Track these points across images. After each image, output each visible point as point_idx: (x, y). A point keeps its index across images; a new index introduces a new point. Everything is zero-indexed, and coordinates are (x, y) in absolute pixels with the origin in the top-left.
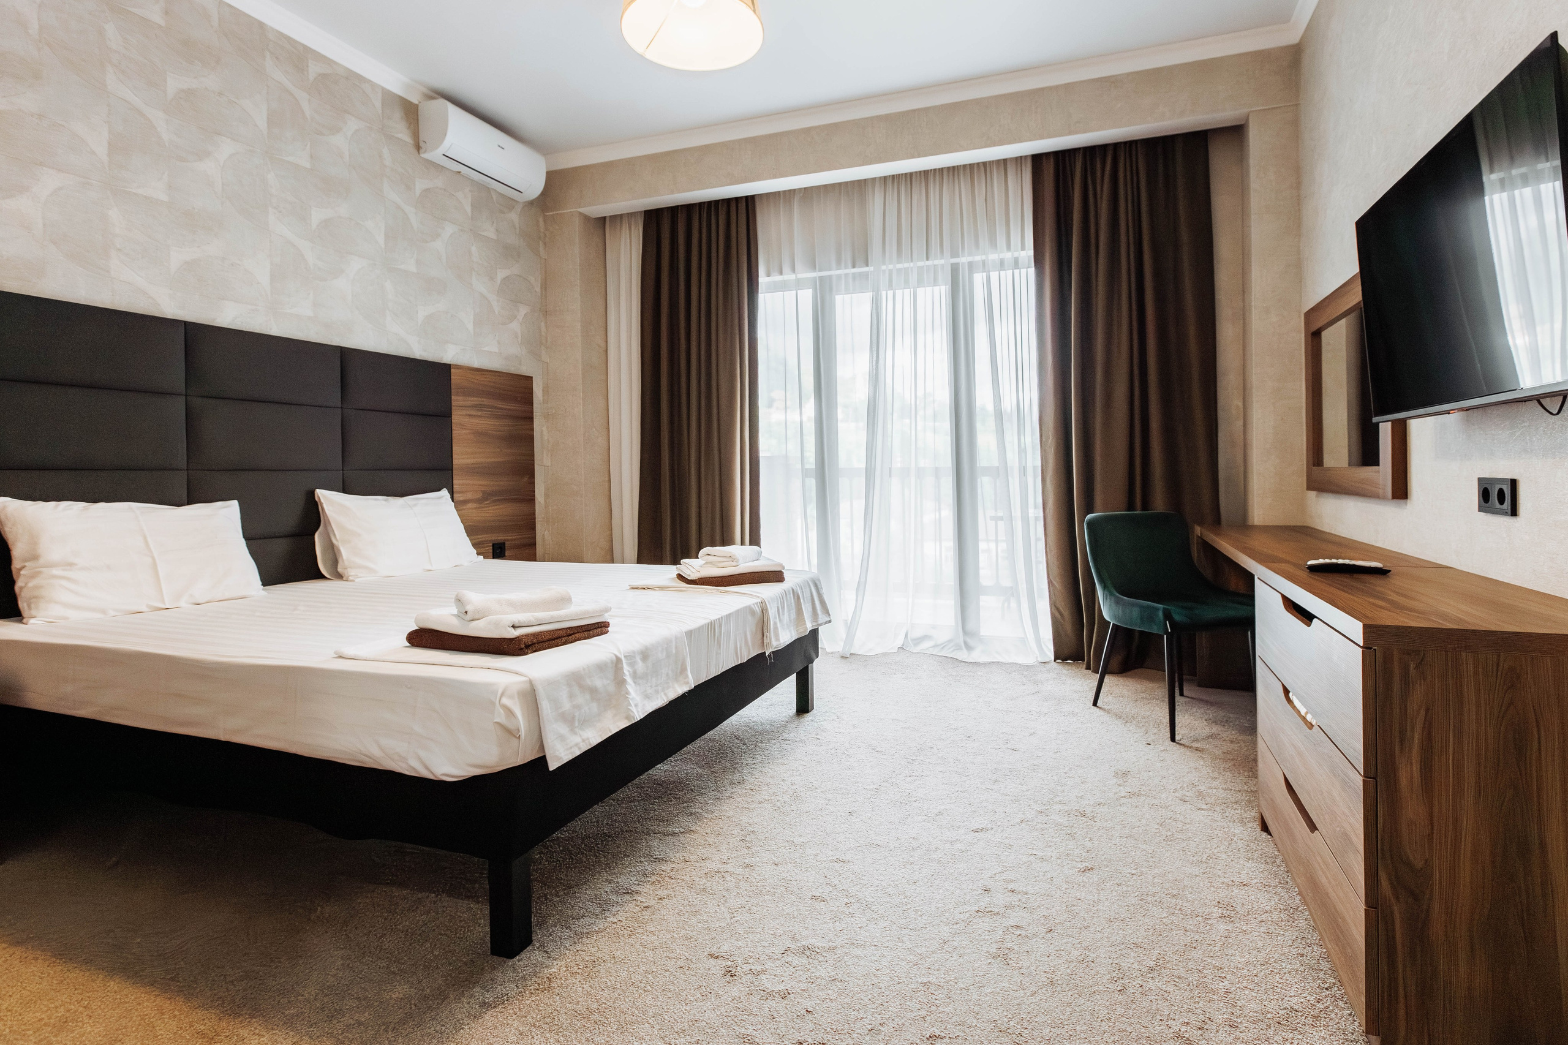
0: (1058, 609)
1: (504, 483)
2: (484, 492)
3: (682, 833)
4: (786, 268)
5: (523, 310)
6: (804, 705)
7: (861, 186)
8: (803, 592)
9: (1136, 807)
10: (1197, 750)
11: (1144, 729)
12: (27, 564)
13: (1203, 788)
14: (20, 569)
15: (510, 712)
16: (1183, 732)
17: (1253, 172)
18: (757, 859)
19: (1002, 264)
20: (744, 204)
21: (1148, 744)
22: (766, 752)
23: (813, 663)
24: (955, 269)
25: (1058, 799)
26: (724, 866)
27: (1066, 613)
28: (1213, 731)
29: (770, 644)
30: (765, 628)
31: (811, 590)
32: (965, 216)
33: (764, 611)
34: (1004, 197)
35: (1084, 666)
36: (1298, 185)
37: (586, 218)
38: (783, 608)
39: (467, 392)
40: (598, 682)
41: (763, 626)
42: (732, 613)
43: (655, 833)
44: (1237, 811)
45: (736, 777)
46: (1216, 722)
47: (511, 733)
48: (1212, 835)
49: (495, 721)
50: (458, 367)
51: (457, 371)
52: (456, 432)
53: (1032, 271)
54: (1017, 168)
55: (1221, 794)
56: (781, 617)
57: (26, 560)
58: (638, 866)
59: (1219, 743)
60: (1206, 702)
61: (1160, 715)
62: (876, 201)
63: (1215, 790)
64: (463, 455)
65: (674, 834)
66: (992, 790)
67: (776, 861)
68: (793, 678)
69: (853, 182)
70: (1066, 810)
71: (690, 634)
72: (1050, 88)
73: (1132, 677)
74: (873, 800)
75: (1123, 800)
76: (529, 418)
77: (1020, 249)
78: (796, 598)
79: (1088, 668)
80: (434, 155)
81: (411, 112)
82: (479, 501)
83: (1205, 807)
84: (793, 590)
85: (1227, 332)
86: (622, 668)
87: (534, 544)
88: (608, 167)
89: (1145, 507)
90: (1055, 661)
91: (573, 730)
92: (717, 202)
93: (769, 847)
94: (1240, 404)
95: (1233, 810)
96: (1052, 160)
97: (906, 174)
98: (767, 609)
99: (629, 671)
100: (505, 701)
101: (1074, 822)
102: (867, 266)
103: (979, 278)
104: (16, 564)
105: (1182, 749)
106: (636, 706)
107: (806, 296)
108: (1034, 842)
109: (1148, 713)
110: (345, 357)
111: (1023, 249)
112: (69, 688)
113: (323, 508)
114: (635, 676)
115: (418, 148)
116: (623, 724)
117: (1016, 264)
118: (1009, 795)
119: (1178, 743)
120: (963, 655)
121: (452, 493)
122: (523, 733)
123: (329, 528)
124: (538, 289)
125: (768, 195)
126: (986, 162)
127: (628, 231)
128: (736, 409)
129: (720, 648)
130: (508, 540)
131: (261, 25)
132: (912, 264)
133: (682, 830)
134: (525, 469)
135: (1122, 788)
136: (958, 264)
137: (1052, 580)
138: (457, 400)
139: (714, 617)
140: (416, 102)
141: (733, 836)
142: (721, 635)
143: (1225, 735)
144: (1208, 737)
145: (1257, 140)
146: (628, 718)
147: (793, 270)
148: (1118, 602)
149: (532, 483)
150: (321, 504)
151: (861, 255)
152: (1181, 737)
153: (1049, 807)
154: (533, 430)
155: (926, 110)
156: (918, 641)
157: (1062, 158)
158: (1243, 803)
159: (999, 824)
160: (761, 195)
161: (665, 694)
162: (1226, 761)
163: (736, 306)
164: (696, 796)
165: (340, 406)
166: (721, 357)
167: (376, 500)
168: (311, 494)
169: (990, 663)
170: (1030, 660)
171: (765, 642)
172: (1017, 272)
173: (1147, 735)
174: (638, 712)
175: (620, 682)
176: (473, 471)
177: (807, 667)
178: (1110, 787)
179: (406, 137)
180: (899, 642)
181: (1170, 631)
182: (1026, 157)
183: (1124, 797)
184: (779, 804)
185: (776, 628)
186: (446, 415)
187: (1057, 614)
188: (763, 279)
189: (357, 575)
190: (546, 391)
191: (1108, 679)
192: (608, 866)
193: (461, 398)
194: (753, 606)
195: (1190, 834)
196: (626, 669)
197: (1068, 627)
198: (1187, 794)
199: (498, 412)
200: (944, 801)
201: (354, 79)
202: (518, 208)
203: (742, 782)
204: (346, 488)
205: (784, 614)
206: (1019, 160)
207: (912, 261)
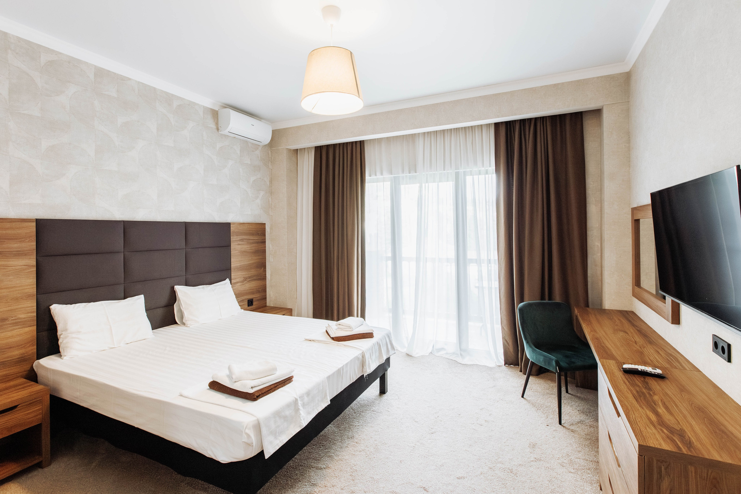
0: (506, 341)
1: (253, 272)
2: (244, 277)
3: (324, 468)
4: (378, 173)
5: (262, 193)
6: (383, 391)
7: (413, 136)
8: (382, 342)
9: (538, 468)
10: (572, 431)
11: (546, 415)
12: (63, 333)
13: (573, 457)
14: (60, 335)
15: (249, 436)
16: (566, 418)
17: (605, 134)
18: (357, 488)
19: (480, 173)
20: (359, 144)
21: (547, 425)
22: (365, 418)
23: (387, 371)
24: (457, 175)
25: (500, 460)
26: (342, 491)
27: (511, 343)
28: (581, 419)
29: (366, 371)
30: (364, 365)
31: (386, 340)
32: (462, 152)
33: (363, 357)
34: (481, 142)
35: (519, 370)
36: (629, 141)
37: (290, 150)
38: (373, 353)
39: (238, 234)
40: (287, 413)
41: (363, 364)
42: (349, 362)
43: (313, 468)
44: (589, 475)
45: (350, 434)
46: (583, 412)
47: (249, 445)
48: (575, 490)
49: (243, 441)
50: (234, 223)
51: (233, 225)
52: (233, 252)
53: (494, 176)
54: (487, 130)
55: (582, 462)
56: (372, 358)
57: (62, 331)
58: (304, 488)
59: (583, 426)
60: (579, 398)
61: (555, 406)
62: (420, 143)
63: (579, 460)
64: (236, 261)
65: (321, 469)
66: (468, 451)
67: (366, 490)
68: (378, 381)
69: (409, 135)
70: (503, 468)
71: (329, 377)
72: (503, 93)
73: (542, 378)
74: (412, 454)
75: (532, 463)
76: (264, 242)
77: (488, 166)
78: (379, 346)
79: (521, 371)
80: (225, 132)
81: (215, 114)
82: (242, 282)
83: (573, 471)
84: (377, 342)
85: (592, 209)
86: (298, 403)
87: (266, 298)
88: (299, 128)
89: (550, 298)
90: (505, 365)
91: (276, 438)
92: (347, 143)
93: (363, 481)
94: (599, 245)
95: (587, 474)
96: (504, 125)
97: (434, 131)
98: (365, 356)
99: (301, 404)
100: (247, 431)
101: (507, 476)
102: (416, 173)
103: (469, 179)
104: (59, 333)
105: (564, 430)
106: (304, 419)
107: (388, 184)
108: (486, 488)
109: (549, 404)
110: (187, 226)
111: (490, 166)
112: (78, 394)
113: (177, 294)
114: (304, 405)
115: (218, 129)
116: (298, 430)
117: (487, 173)
118: (476, 456)
119: (562, 426)
120: (460, 360)
121: (230, 280)
122: (254, 444)
123: (179, 302)
124: (268, 183)
125: (370, 140)
126: (472, 126)
127: (307, 156)
128: (355, 240)
129: (343, 379)
130: (254, 298)
131: (155, 89)
132: (437, 172)
133: (325, 467)
134: (262, 265)
135: (532, 454)
136: (459, 172)
137: (504, 327)
138: (233, 238)
139: (340, 366)
140: (218, 110)
141: (347, 472)
142: (343, 373)
143: (587, 421)
144: (579, 422)
145: (607, 117)
146: (300, 426)
147: (382, 174)
148: (534, 351)
149: (265, 271)
150: (177, 292)
151: (413, 168)
152: (564, 421)
153: (495, 465)
154: (265, 247)
155: (443, 103)
156: (439, 350)
157: (509, 125)
158: (593, 470)
159: (470, 474)
160: (367, 140)
161: (317, 410)
162: (586, 439)
163: (355, 192)
164: (332, 445)
165: (185, 248)
166: (348, 214)
167: (199, 288)
168: (173, 288)
169: (473, 365)
170: (492, 364)
171: (364, 371)
172: (487, 176)
173: (547, 419)
174: (305, 422)
175: (297, 410)
176: (240, 269)
177: (384, 374)
178: (526, 454)
179: (213, 126)
180: (430, 350)
181: (558, 371)
182: (492, 124)
183: (533, 461)
184: (368, 452)
185: (369, 364)
186: (228, 246)
187: (506, 343)
188: (367, 177)
189: (191, 324)
190: (271, 229)
191: (531, 379)
192: (292, 486)
193: (235, 237)
194: (358, 356)
195: (564, 489)
196: (300, 403)
197: (511, 349)
198: (565, 461)
199: (251, 241)
200: (445, 457)
201: (192, 105)
202: (260, 148)
203: (352, 437)
204: (187, 284)
205: (373, 356)
206: (488, 125)
207: (437, 171)
